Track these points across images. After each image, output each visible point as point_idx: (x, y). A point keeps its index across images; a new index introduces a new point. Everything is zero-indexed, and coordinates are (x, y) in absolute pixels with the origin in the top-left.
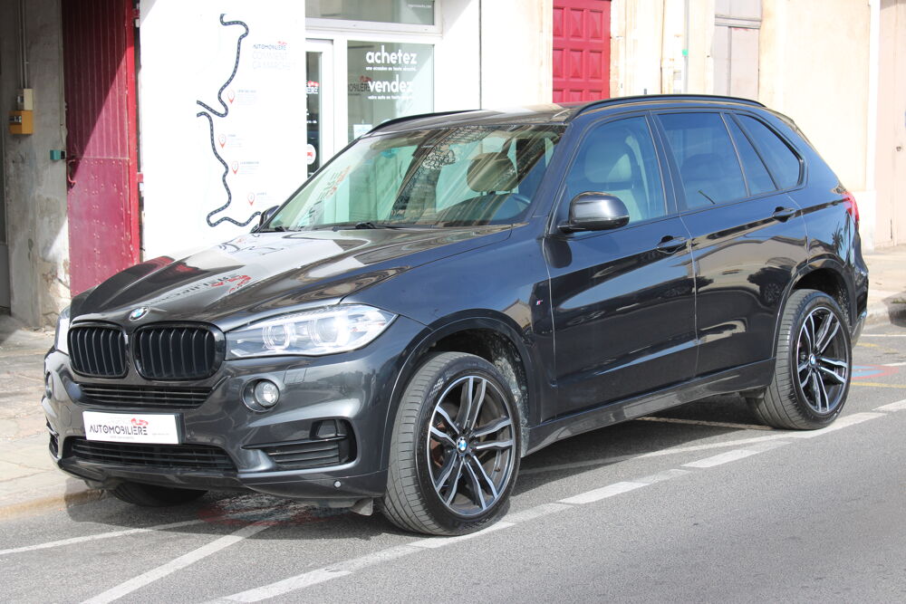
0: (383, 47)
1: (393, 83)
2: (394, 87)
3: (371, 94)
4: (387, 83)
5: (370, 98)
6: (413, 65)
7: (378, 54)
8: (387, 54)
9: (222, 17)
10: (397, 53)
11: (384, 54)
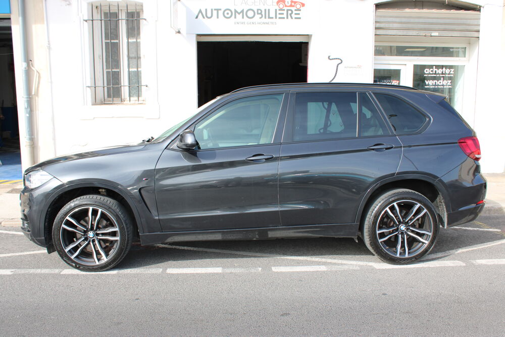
0: (434, 67)
1: (439, 81)
2: (440, 83)
3: (426, 86)
4: (436, 81)
5: (426, 87)
6: (452, 74)
7: (432, 69)
8: (437, 70)
9: (329, 57)
10: (442, 69)
11: (435, 70)
